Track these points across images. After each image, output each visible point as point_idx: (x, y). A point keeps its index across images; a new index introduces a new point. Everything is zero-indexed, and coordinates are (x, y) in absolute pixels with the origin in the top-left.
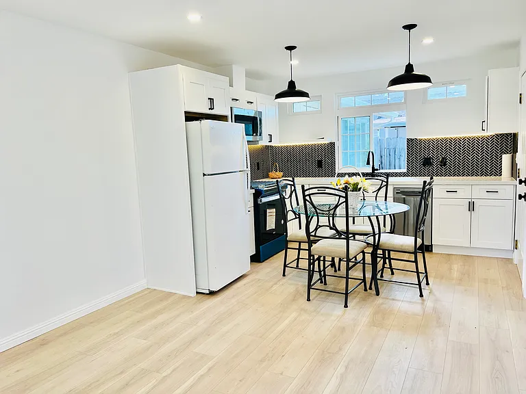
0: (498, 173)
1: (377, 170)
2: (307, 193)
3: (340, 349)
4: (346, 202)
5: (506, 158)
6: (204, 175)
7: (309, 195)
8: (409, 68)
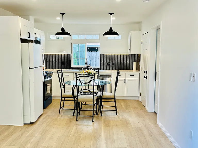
0: (132, 68)
1: (89, 66)
2: (77, 76)
3: (100, 136)
4: (94, 80)
5: (135, 63)
6: (30, 68)
7: (79, 77)
8: (111, 29)
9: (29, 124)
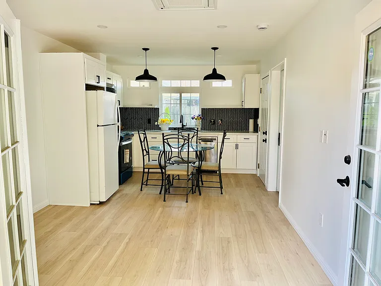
0: (247, 129)
1: (185, 126)
2: (165, 138)
3: (195, 221)
5: (251, 121)
6: (98, 126)
8: (215, 70)
9: (98, 204)
